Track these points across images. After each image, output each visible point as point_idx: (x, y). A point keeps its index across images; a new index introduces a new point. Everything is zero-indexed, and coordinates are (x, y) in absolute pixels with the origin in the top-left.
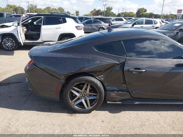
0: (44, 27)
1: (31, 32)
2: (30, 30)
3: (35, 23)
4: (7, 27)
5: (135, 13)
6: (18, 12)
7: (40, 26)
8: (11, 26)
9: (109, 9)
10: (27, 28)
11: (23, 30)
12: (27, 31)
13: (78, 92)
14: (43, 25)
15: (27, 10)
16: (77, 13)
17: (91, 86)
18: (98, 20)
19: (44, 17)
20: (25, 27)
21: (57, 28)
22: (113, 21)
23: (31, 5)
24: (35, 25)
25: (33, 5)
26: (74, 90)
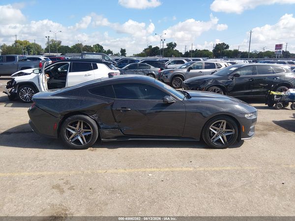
0: (70, 74)
1: (54, 81)
2: (53, 78)
3: (59, 69)
4: (26, 74)
5: (212, 51)
6: (31, 52)
7: (66, 73)
8: (30, 74)
9: (171, 46)
10: (49, 76)
11: (45, 78)
12: (50, 79)
13: (73, 130)
14: (70, 71)
15: (46, 49)
16: (123, 52)
17: (84, 124)
18: (146, 64)
19: (71, 63)
20: (47, 75)
21: (86, 75)
22: (170, 64)
23: (52, 41)
24: (59, 72)
25: (55, 41)
26: (70, 128)
